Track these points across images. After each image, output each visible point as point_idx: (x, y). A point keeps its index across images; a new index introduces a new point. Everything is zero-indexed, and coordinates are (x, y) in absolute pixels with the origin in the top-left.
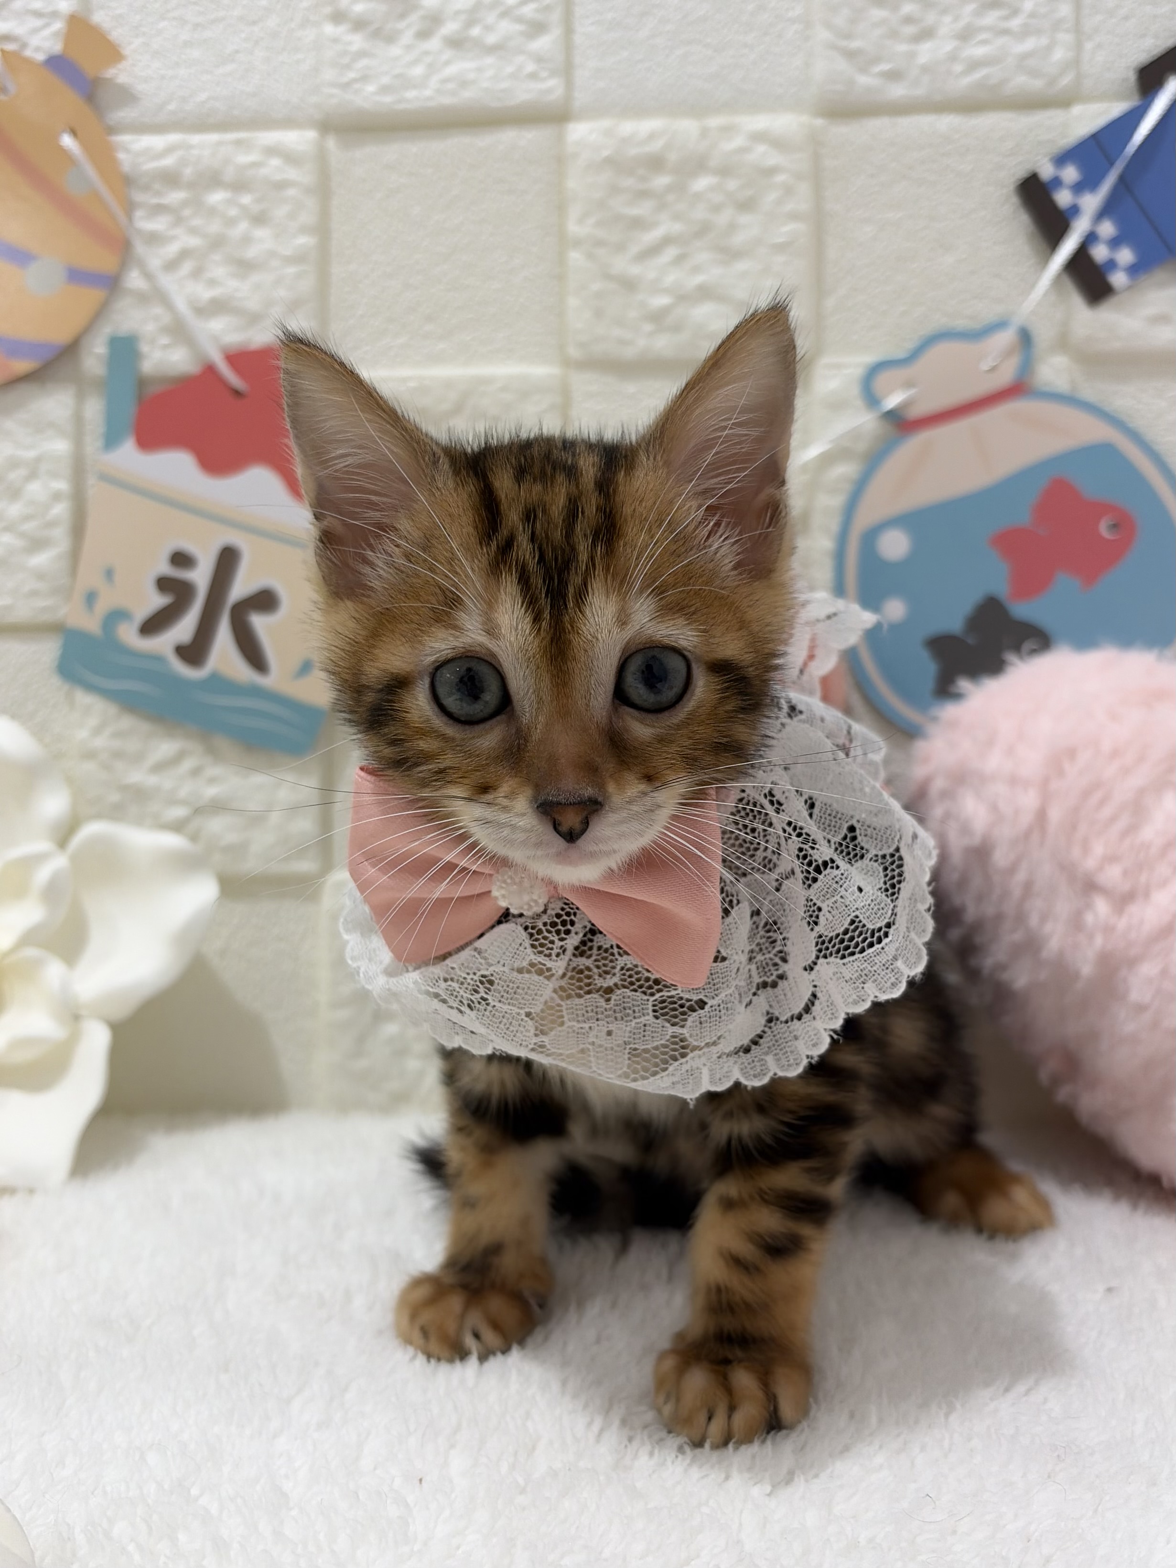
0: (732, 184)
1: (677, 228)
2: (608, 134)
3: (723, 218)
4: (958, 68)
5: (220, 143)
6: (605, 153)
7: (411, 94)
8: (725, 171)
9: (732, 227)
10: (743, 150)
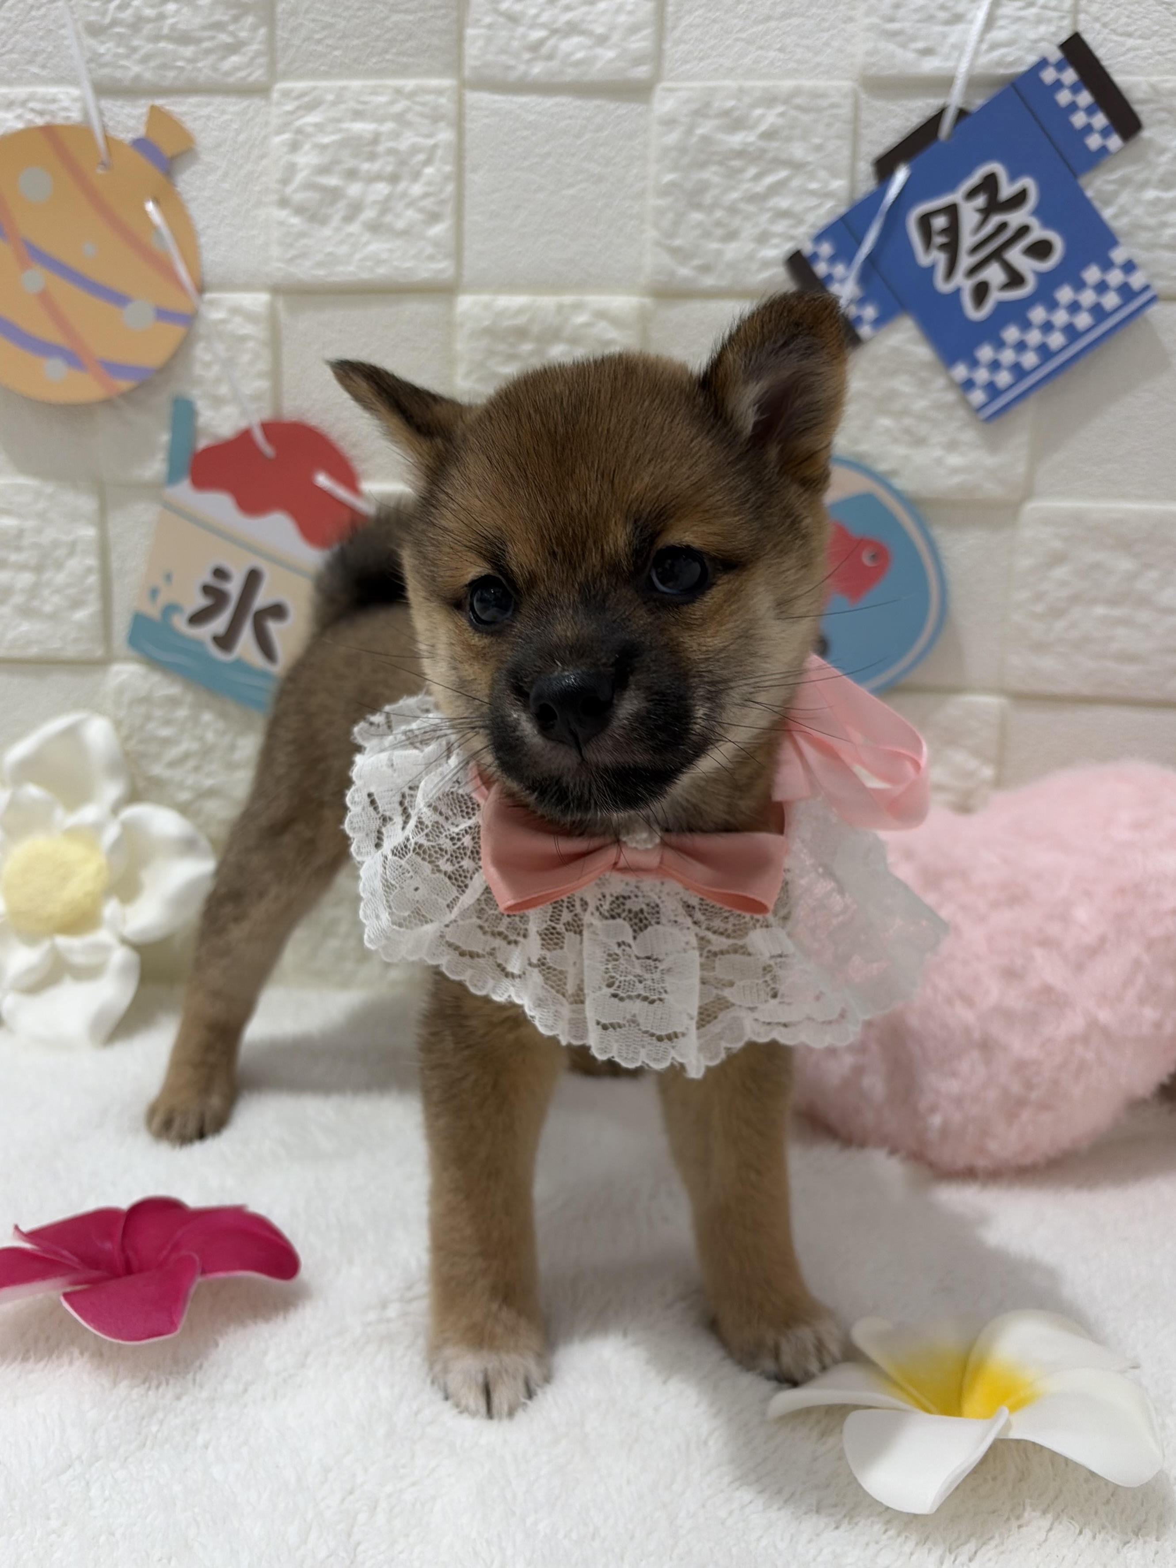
2: (487, 307)
4: (754, 267)
6: (485, 324)
7: (340, 269)
10: (588, 325)
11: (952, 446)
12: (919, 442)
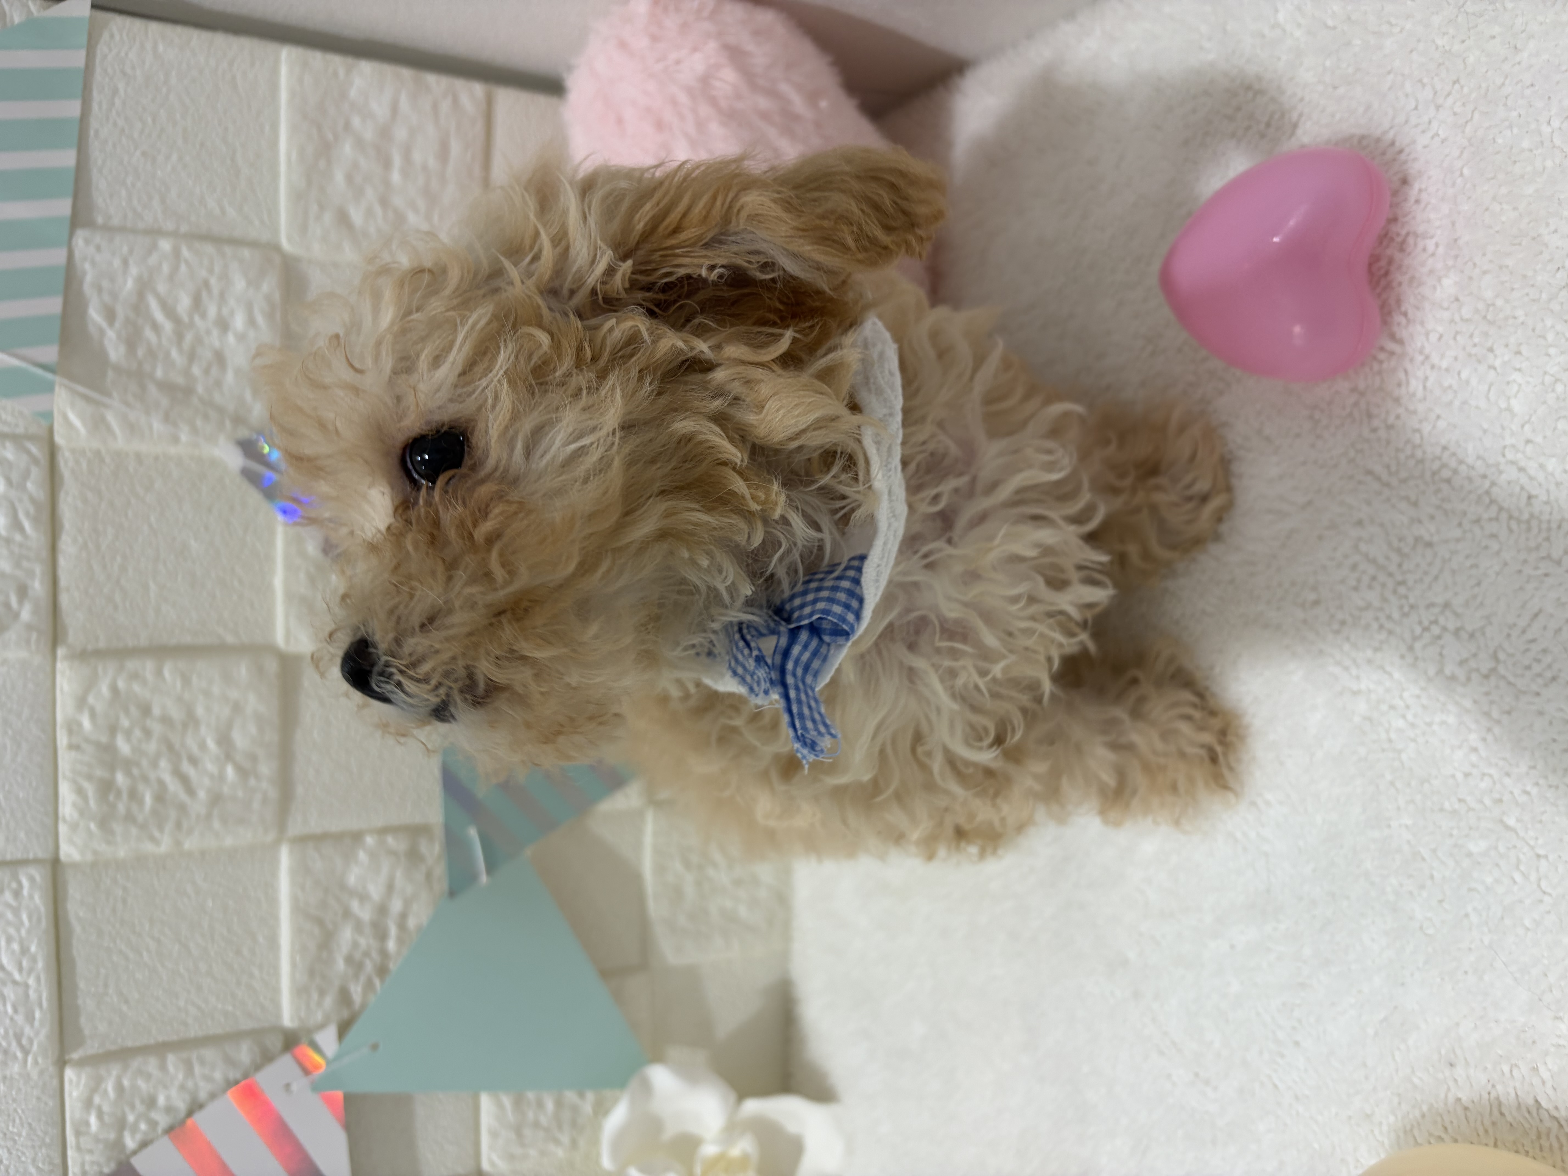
0: (125, 723)
1: (163, 764)
2: (74, 827)
3: (157, 728)
4: (18, 537)
5: (79, 1148)
6: (92, 826)
8: (113, 730)
9: (166, 720)
10: (93, 715)
11: (223, 325)
12: (220, 358)
